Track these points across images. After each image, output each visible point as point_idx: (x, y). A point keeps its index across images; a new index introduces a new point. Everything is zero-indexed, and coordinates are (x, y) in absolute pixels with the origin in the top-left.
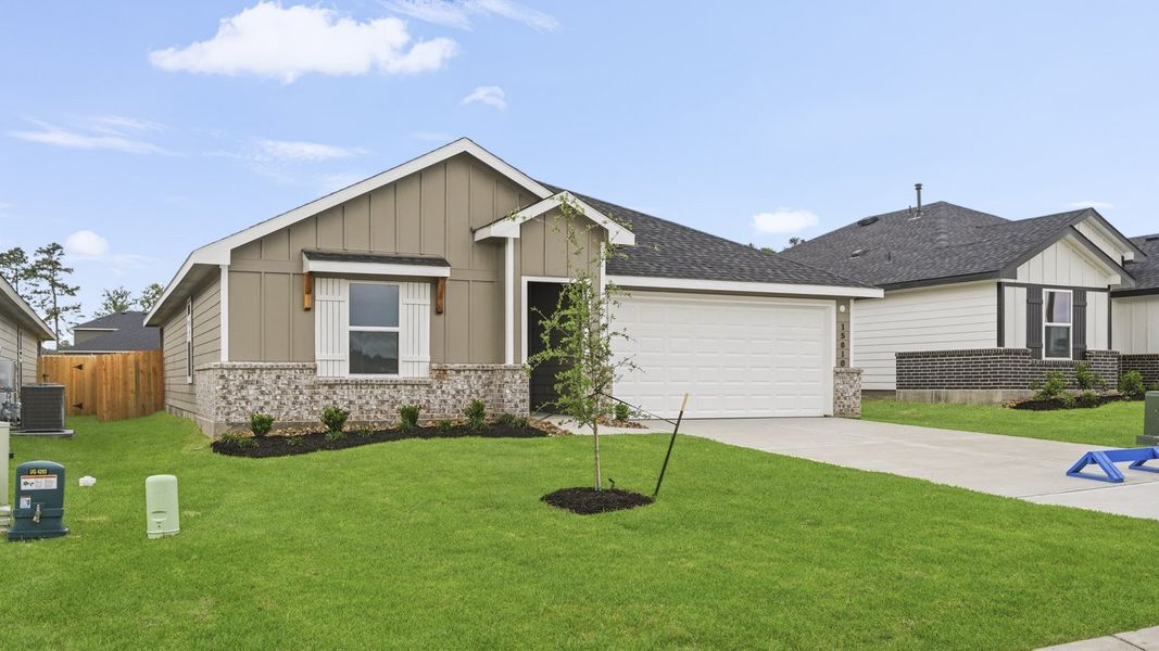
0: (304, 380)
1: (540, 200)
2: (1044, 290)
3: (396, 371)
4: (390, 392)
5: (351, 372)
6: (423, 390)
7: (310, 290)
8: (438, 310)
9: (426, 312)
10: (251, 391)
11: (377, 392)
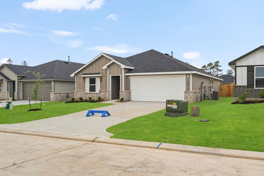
0: (83, 93)
1: (112, 60)
2: (255, 67)
3: (95, 91)
4: (93, 95)
5: (90, 91)
6: (98, 95)
7: (85, 79)
8: (101, 82)
9: (99, 82)
10: (77, 94)
11: (92, 95)
